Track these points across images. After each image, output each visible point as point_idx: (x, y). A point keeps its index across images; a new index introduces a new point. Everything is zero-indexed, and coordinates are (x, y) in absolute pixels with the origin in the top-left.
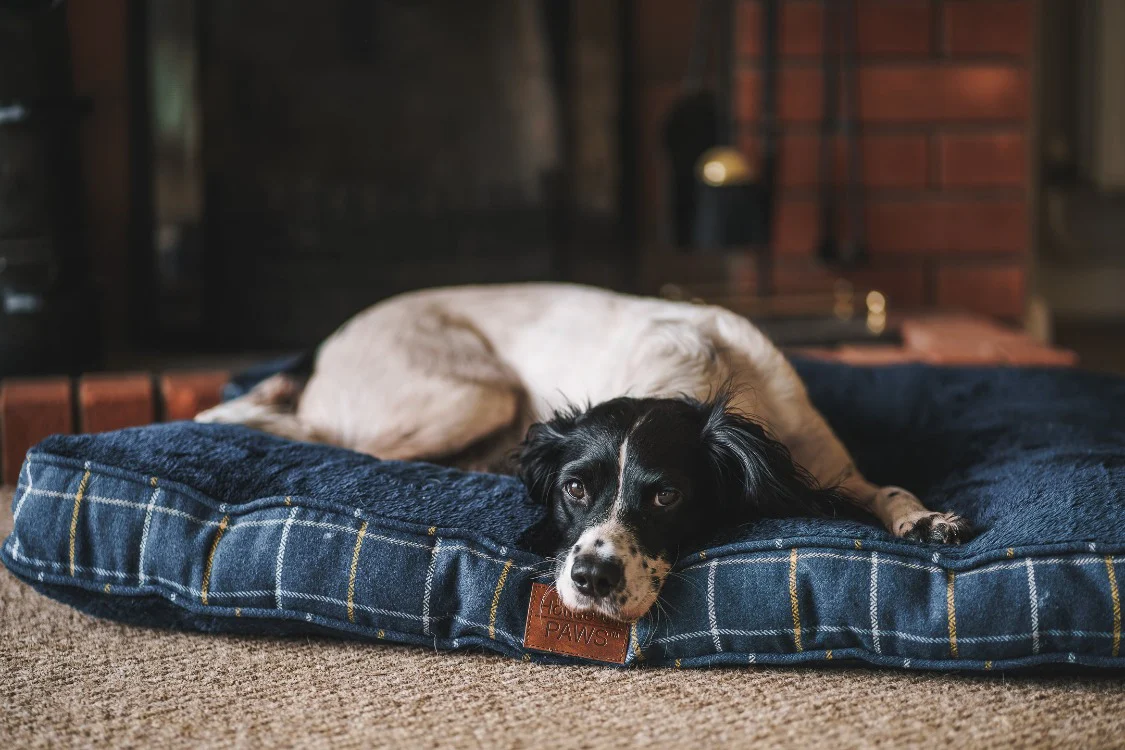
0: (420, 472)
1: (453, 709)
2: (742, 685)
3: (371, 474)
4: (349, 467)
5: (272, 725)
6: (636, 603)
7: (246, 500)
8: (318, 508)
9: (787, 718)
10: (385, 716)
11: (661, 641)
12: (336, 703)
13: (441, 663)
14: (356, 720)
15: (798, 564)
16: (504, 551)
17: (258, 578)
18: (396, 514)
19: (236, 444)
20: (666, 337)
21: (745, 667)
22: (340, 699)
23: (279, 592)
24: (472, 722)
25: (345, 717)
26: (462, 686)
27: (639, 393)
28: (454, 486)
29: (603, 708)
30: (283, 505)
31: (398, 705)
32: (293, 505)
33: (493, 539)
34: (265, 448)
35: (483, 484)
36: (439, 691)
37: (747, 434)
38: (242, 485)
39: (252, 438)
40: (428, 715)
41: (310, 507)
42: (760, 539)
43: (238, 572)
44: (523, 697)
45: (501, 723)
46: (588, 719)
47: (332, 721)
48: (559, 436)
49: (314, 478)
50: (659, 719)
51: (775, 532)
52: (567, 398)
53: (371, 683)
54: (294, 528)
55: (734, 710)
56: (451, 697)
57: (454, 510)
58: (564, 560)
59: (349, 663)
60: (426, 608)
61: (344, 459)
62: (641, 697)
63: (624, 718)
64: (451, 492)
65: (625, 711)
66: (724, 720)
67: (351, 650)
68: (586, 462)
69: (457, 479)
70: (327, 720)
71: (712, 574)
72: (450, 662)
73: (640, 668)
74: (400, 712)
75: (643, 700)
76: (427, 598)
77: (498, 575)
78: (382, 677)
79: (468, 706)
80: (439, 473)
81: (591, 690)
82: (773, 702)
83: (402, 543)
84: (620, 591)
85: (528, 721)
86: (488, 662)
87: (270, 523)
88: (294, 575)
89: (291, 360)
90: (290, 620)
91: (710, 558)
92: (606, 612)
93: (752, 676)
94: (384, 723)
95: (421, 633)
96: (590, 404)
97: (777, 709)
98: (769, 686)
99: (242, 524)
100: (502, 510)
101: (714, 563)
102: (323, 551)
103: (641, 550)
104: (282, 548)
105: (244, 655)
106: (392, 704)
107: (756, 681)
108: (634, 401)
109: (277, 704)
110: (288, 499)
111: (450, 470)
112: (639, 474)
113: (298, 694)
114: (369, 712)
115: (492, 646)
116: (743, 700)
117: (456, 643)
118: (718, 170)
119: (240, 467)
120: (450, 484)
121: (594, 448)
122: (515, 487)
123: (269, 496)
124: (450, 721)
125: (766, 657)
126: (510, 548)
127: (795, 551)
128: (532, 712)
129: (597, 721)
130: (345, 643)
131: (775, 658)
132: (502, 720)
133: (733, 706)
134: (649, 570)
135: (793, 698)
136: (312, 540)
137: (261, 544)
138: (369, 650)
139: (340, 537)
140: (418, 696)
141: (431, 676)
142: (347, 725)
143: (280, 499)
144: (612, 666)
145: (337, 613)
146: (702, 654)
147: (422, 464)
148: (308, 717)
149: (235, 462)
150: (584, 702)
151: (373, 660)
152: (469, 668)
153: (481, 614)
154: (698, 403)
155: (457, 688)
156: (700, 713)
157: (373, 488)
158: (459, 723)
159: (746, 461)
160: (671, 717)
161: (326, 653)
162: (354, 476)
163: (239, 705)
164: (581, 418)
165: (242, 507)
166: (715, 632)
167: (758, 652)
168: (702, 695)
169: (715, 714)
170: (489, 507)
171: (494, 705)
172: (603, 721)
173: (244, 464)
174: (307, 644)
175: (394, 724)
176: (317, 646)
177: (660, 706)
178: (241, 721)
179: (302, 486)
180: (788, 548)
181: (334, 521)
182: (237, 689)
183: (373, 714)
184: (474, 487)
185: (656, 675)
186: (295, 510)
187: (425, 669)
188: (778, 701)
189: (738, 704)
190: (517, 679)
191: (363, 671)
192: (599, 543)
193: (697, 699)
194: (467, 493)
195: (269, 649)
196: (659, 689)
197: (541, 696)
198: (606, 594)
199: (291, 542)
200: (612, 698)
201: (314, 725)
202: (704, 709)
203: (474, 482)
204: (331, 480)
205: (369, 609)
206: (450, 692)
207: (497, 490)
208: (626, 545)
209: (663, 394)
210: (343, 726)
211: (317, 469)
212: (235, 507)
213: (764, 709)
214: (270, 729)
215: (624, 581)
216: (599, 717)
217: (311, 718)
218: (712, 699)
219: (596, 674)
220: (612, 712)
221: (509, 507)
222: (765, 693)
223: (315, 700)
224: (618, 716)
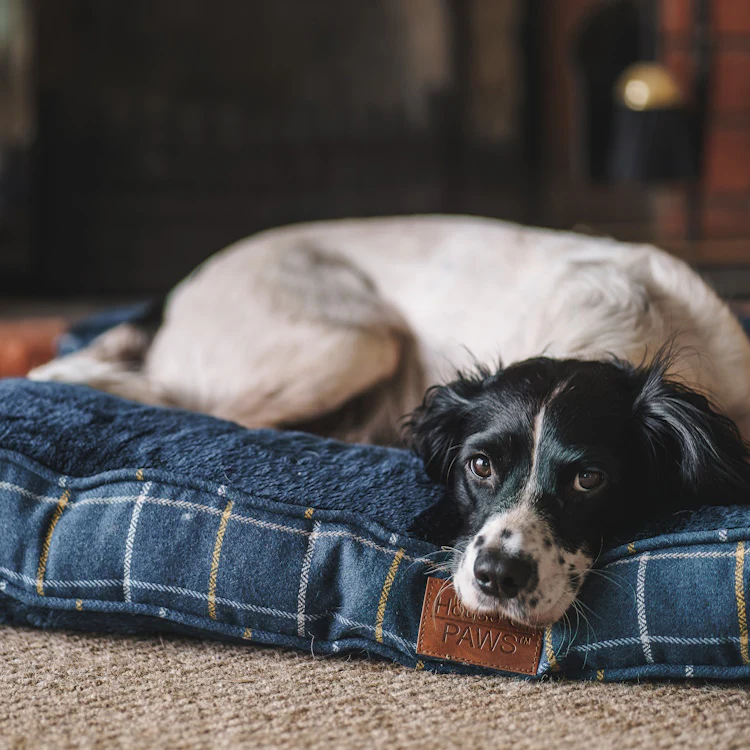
0: (294, 443)
1: (334, 725)
2: (677, 703)
3: (237, 446)
4: (210, 436)
5: (121, 739)
6: (549, 606)
7: (90, 473)
8: (174, 484)
9: (733, 744)
10: (253, 731)
11: (580, 649)
12: (196, 714)
13: (318, 670)
14: (220, 735)
15: (745, 560)
16: (394, 539)
17: (103, 565)
18: (267, 492)
19: (79, 407)
20: (589, 282)
21: (680, 681)
22: (200, 710)
23: (127, 582)
24: (357, 741)
25: (207, 732)
26: (344, 698)
27: (560, 352)
28: (334, 460)
29: (512, 727)
30: (133, 479)
31: (269, 718)
32: (146, 479)
33: (382, 524)
34: (112, 412)
35: (368, 458)
36: (317, 703)
37: (688, 406)
38: (85, 455)
39: (96, 400)
40: (305, 732)
41: (166, 483)
42: (700, 530)
43: (80, 558)
44: (417, 712)
45: (390, 742)
46: (494, 740)
47: (191, 736)
48: (464, 401)
49: (170, 449)
50: (580, 742)
51: (717, 522)
52: (474, 357)
53: (235, 692)
54: (146, 506)
55: (668, 733)
56: (331, 710)
57: (335, 489)
58: (463, 550)
59: (209, 668)
60: (301, 605)
61: (204, 427)
62: (557, 715)
63: (538, 740)
64: (332, 467)
65: (539, 731)
66: (657, 745)
67: (212, 652)
68: (494, 434)
69: (338, 452)
70: (185, 735)
71: (642, 572)
72: (330, 668)
73: (555, 680)
74: (272, 727)
75: (560, 718)
76: (302, 593)
77: (387, 567)
78: (249, 685)
79: (352, 721)
80: (317, 445)
81: (498, 705)
82: (715, 723)
83: (274, 527)
84: (530, 591)
85: (423, 741)
86: (374, 670)
87: (118, 500)
88: (145, 562)
89: (139, 308)
90: (141, 615)
91: (639, 552)
92: (512, 616)
93: (689, 692)
94: (253, 739)
95: (295, 633)
96: (501, 364)
97: (721, 732)
98: (709, 705)
99: (85, 501)
100: (392, 489)
101: (645, 558)
102: (181, 534)
103: (556, 542)
104: (132, 530)
105: (85, 655)
106: (261, 717)
107: (694, 699)
108: (552, 363)
109: (125, 714)
110: (140, 473)
111: (329, 441)
112: (556, 451)
113: (151, 703)
114: (235, 726)
115: (379, 650)
116: (679, 721)
117: (335, 647)
118: (641, 90)
119: (84, 433)
120: (330, 458)
121: (503, 418)
122: (407, 462)
123: (118, 468)
124: (331, 739)
125: (706, 671)
126: (402, 535)
127: (741, 545)
128: (428, 730)
129: (506, 742)
130: (204, 644)
131: (717, 672)
132: (392, 738)
133: (667, 728)
134: (566, 566)
135: (738, 719)
136: (168, 521)
137: (107, 526)
138: (234, 652)
139: (200, 519)
140: (293, 708)
141: (307, 684)
142: (208, 741)
143: (131, 472)
144: (522, 677)
145: (196, 609)
146: (629, 665)
147: (296, 434)
148: (163, 731)
149: (77, 428)
150: (489, 720)
151: (238, 665)
152: (351, 677)
153: (367, 613)
154: (630, 366)
155: (338, 699)
156: (629, 735)
157: (239, 462)
158: (341, 741)
159: (687, 437)
160: (594, 740)
161: (182, 654)
162: (218, 447)
163: (82, 715)
164: (490, 381)
165: (86, 481)
166: (645, 639)
167: (696, 664)
168: (631, 714)
169: (647, 737)
170: (377, 486)
171: (383, 722)
172: (513, 743)
173: (88, 430)
174: (159, 643)
175: (265, 741)
176: (170, 647)
177: (580, 726)
178: (84, 734)
179: (157, 457)
180: (733, 541)
181: (194, 499)
182: (78, 695)
183: (239, 728)
184: (358, 462)
185: (574, 689)
186: (148, 486)
187: (299, 677)
188: (721, 722)
189: (673, 725)
190: (409, 690)
191: (226, 677)
192: (506, 534)
193: (624, 718)
194: (351, 469)
195: (115, 649)
196: (578, 706)
197: (438, 712)
198: (513, 595)
199: (143, 523)
200: (523, 715)
201: (170, 741)
202: (633, 731)
203: (357, 456)
204: (191, 451)
205: (234, 604)
206: (330, 704)
207: (385, 466)
208: (539, 538)
209: (587, 355)
210: (204, 743)
211: (174, 437)
212: (77, 480)
213: (704, 732)
214: (118, 745)
215: (537, 580)
216: (508, 737)
217: (167, 732)
218: (643, 719)
219: (502, 686)
220: (524, 731)
221: (401, 487)
222: (706, 712)
223: (171, 711)
224: (531, 736)
